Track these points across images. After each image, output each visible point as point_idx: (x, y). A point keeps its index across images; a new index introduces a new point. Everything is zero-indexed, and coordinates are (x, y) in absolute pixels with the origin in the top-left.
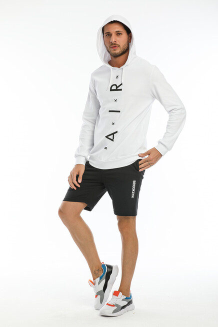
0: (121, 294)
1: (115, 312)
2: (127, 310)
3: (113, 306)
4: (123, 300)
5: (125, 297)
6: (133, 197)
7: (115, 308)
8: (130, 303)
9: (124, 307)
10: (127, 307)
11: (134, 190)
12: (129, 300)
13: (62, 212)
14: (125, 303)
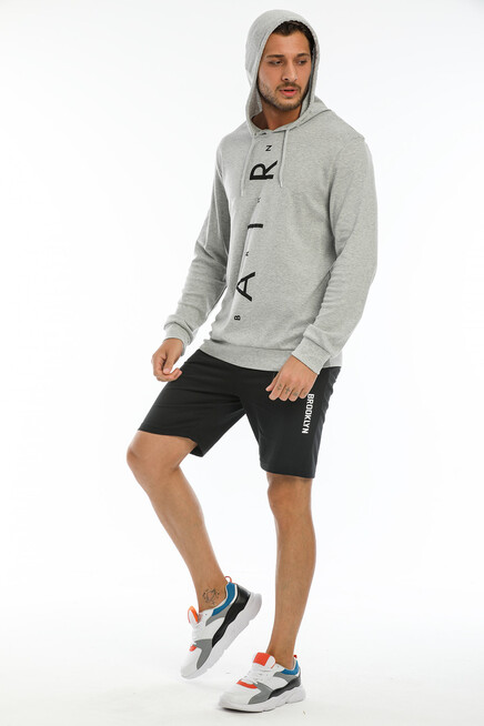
0: (271, 660)
1: (254, 700)
2: (284, 701)
3: (253, 686)
4: (277, 675)
5: (282, 669)
6: (305, 431)
7: (257, 691)
8: (294, 683)
9: (277, 692)
10: (287, 692)
11: (308, 416)
12: (292, 677)
13: (134, 457)
14: (282, 683)
